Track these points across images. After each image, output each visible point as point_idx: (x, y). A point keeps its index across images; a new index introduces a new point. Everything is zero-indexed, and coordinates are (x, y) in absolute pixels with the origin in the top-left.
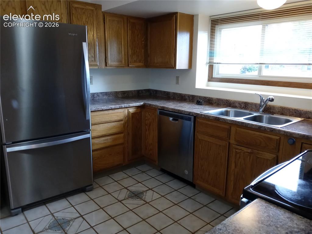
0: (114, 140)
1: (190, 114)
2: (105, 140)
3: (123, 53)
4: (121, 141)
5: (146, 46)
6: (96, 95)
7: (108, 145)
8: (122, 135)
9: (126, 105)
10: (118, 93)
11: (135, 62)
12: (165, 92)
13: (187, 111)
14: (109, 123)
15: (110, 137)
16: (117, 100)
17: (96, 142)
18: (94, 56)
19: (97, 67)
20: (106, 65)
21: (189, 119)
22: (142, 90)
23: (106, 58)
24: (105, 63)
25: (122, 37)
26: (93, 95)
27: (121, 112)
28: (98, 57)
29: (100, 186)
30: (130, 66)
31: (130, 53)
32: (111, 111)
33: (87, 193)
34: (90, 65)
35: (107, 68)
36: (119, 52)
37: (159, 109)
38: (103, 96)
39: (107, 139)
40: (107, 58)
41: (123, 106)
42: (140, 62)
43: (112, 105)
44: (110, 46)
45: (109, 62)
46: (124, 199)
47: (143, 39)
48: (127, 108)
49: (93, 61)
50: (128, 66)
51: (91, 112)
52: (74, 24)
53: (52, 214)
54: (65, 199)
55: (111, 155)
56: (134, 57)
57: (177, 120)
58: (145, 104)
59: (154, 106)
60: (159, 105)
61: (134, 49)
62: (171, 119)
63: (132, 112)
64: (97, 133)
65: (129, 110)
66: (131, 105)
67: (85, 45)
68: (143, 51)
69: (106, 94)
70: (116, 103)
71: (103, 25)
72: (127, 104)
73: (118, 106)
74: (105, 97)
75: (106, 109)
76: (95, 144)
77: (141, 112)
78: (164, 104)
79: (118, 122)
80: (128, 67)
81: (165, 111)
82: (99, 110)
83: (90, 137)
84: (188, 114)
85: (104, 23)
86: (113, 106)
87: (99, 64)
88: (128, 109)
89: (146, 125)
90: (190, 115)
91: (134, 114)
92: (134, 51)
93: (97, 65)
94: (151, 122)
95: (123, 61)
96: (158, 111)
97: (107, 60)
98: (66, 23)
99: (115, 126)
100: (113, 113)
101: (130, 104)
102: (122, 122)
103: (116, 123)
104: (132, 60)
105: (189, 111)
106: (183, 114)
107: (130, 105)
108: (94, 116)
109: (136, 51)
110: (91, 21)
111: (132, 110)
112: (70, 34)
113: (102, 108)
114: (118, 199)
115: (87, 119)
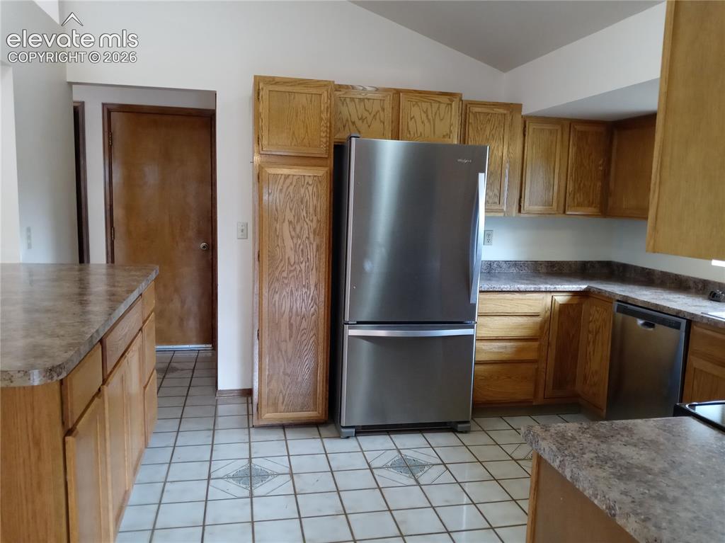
0: (519, 350)
1: (678, 314)
2: (502, 347)
3: (556, 187)
4: (531, 356)
5: (606, 174)
6: (495, 265)
7: (505, 357)
8: (536, 344)
9: (550, 287)
10: (541, 264)
11: (579, 205)
12: (643, 269)
13: (674, 309)
14: (511, 317)
15: (512, 344)
16: (534, 276)
17: (484, 347)
18: (498, 195)
19: (502, 214)
20: (520, 211)
21: (677, 326)
22: (591, 262)
23: (521, 197)
24: (518, 208)
25: (557, 159)
26: (490, 264)
27: (536, 300)
28: (505, 194)
29: (483, 430)
30: (568, 213)
31: (570, 188)
32: (517, 296)
33: (459, 435)
34: (487, 211)
35: (522, 215)
36: (549, 187)
37: (618, 301)
38: (509, 268)
39: (506, 347)
40: (523, 199)
41: (543, 287)
42: (590, 205)
43: (522, 284)
44: (532, 176)
45: (526, 205)
46: (524, 459)
47: (601, 162)
48: (551, 292)
49: (495, 203)
50: (564, 212)
51: (481, 292)
52: (470, 143)
53: (399, 451)
54: (420, 435)
55: (510, 378)
56: (578, 195)
57: (652, 326)
58: (590, 289)
59: (607, 295)
60: (617, 293)
61: (579, 182)
62: (640, 322)
63: (560, 303)
64: (488, 331)
65: (556, 297)
66: (560, 287)
67: (482, 178)
68: (599, 184)
69: (515, 264)
70: (528, 282)
71: (522, 139)
72: (552, 285)
73: (532, 287)
74: (514, 270)
75: (508, 290)
76: (483, 351)
77: (580, 304)
78: (632, 292)
79: (529, 318)
80: (564, 215)
81: (629, 306)
82: (496, 291)
83: (473, 335)
84: (675, 314)
85: (524, 135)
86: (523, 286)
87: (507, 208)
88: (553, 294)
89: (589, 332)
90: (679, 317)
91: (564, 307)
92: (580, 184)
93: (502, 211)
94: (600, 327)
95: (555, 204)
96: (616, 304)
97: (523, 202)
98: (455, 142)
99: (522, 325)
100: (522, 299)
101: (558, 285)
102: (538, 319)
103: (525, 318)
104: (574, 202)
105: (678, 308)
106: (665, 314)
107: (557, 287)
108: (485, 299)
109: (584, 185)
110: (499, 134)
111: (561, 299)
112: (459, 160)
113: (502, 286)
114: (513, 456)
115: (472, 302)
